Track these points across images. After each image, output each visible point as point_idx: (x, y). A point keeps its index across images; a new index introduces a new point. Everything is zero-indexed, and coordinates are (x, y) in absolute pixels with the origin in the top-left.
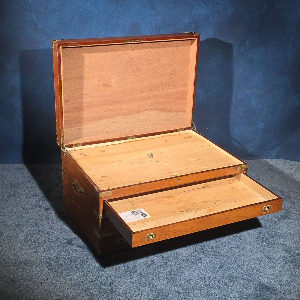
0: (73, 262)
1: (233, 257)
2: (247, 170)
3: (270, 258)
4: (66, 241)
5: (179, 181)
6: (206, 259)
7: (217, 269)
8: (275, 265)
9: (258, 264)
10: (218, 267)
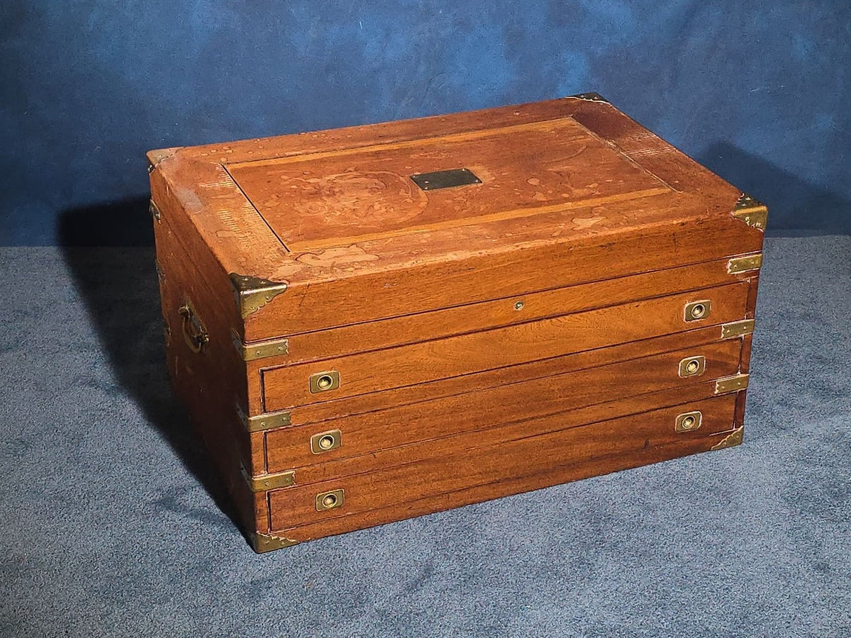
0: (170, 568)
1: (699, 562)
2: (757, 273)
3: (823, 568)
4: (158, 496)
5: (521, 307)
6: (607, 566)
7: (642, 601)
8: (839, 593)
9: (781, 588)
10: (645, 596)
